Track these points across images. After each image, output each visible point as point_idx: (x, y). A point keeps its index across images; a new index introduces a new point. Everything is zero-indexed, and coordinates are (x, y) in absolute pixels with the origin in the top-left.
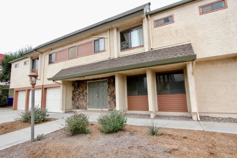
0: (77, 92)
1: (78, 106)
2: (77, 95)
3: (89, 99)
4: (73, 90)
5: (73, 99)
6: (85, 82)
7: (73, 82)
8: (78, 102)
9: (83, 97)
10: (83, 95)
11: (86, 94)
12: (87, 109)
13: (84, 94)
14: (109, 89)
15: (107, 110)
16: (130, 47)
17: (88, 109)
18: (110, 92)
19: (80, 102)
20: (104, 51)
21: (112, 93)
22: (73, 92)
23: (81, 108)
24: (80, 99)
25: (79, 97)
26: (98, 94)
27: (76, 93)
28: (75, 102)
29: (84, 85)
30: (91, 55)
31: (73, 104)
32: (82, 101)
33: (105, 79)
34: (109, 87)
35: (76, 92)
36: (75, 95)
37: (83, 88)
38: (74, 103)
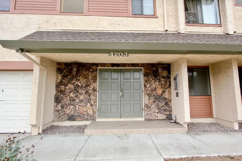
0: (71, 86)
1: (72, 115)
2: (70, 92)
3: (101, 100)
4: (59, 81)
5: (57, 100)
6: (93, 67)
7: (59, 64)
8: (72, 107)
9: (88, 96)
10: (87, 92)
11: (94, 90)
12: (95, 120)
13: (91, 91)
14: (146, 84)
15: (143, 119)
16: (200, 22)
17: (98, 120)
18: (150, 89)
19: (77, 106)
20: (154, 16)
21: (152, 91)
22: (58, 86)
23: (80, 119)
24: (77, 101)
25: (76, 97)
26: (122, 92)
27: (67, 88)
28: (62, 107)
29: (90, 73)
30: (125, 18)
31: (58, 111)
32: (82, 104)
33: (139, 66)
34: (146, 81)
35: (66, 85)
36: (65, 91)
37: (88, 78)
38: (59, 107)
